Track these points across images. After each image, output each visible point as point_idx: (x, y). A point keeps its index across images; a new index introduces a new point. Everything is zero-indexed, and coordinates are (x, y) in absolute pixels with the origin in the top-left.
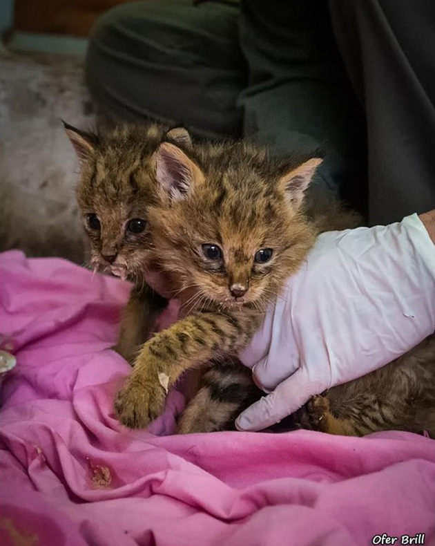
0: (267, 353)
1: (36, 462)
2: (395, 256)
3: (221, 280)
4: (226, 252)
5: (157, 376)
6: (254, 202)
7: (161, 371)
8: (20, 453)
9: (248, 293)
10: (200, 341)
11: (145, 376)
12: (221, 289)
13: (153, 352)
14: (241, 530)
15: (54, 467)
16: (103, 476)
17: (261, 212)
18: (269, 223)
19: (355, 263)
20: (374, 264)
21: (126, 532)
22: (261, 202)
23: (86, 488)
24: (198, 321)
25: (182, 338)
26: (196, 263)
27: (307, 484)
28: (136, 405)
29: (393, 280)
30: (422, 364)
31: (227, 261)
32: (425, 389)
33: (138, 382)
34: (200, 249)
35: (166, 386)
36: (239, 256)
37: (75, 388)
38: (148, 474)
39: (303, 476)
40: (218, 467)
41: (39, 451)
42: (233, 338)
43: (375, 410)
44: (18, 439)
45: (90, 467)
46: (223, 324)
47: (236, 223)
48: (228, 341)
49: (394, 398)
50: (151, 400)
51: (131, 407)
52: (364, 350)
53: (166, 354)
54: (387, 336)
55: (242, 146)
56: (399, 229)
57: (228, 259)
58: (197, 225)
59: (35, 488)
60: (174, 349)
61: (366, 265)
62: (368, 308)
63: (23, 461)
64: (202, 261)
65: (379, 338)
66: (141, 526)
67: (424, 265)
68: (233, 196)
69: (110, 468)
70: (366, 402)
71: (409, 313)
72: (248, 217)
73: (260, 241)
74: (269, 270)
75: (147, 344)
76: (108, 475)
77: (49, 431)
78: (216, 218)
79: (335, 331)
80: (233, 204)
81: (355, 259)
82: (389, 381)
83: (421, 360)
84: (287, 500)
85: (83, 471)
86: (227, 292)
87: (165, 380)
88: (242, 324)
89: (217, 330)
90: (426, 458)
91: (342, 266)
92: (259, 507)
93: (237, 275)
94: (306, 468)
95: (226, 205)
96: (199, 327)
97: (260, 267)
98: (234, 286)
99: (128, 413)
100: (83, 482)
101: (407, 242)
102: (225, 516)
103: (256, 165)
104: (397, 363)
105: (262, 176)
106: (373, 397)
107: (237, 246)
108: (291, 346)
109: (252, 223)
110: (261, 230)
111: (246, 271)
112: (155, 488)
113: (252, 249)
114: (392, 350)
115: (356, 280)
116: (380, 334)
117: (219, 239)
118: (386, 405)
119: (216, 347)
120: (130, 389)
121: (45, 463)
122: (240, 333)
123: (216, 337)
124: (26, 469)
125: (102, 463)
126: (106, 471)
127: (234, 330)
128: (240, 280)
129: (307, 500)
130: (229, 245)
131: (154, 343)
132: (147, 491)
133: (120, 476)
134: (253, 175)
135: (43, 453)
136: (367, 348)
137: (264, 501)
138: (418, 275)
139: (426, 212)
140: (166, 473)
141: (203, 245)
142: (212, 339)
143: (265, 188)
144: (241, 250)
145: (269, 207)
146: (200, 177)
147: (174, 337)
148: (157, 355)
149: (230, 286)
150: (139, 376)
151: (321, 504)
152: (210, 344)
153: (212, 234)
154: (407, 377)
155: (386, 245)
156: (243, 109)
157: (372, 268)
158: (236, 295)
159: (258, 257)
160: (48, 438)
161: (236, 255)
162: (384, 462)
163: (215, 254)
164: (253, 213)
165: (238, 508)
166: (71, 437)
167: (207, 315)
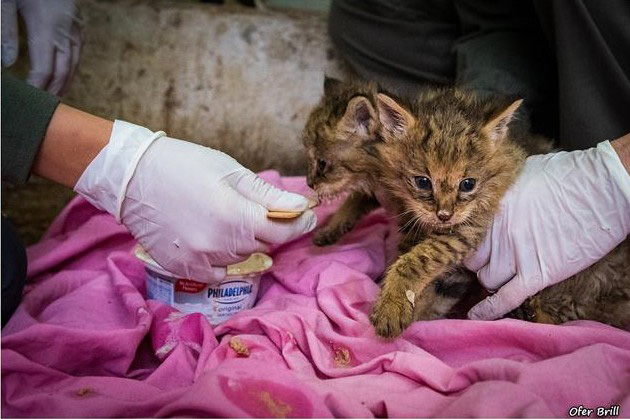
0: (488, 262)
1: (289, 345)
2: (593, 179)
3: (430, 207)
4: (434, 183)
5: (404, 293)
6: (456, 140)
7: (408, 288)
8: (275, 338)
9: (454, 217)
10: (437, 260)
11: (395, 293)
12: (431, 215)
13: (400, 274)
14: (457, 402)
15: (303, 349)
16: (344, 357)
17: (463, 148)
18: (470, 157)
19: (559, 186)
20: (576, 186)
21: (363, 403)
22: (463, 139)
23: (330, 366)
24: (435, 243)
25: (423, 260)
26: (411, 192)
27: (511, 363)
28: (389, 318)
29: (591, 200)
30: (612, 267)
31: (435, 190)
32: (614, 288)
33: (389, 299)
34: (413, 180)
35: (413, 301)
36: (445, 187)
37: (318, 289)
38: (380, 355)
39: (507, 357)
40: (436, 348)
41: (291, 336)
42: (463, 253)
43: (571, 310)
44: (274, 327)
45: (332, 348)
46: (455, 244)
47: (440, 158)
48: (460, 257)
49: (586, 299)
50: (402, 314)
51: (385, 320)
52: (569, 259)
53: (411, 274)
54: (588, 246)
55: (454, 92)
56: (594, 153)
57: (436, 189)
58: (410, 162)
59: (289, 367)
60: (417, 269)
61: (568, 187)
62: (572, 224)
63: (278, 344)
64: (415, 191)
65: (581, 249)
66: (374, 399)
67: (618, 187)
68: (437, 134)
69: (350, 350)
70: (565, 303)
71: (606, 226)
72: (450, 151)
73: (462, 173)
74: (473, 197)
75: (395, 266)
76: (347, 356)
77: (299, 320)
78: (423, 154)
79: (545, 244)
80: (438, 141)
81: (559, 181)
82: (583, 287)
83: (613, 264)
84: (495, 377)
85: (328, 353)
86: (435, 217)
87: (411, 296)
88: (470, 241)
89: (451, 249)
90: (609, 343)
91: (549, 187)
92: (472, 382)
93: (442, 202)
94: (510, 351)
95: (431, 143)
96: (435, 248)
97: (465, 195)
98: (440, 212)
99: (383, 326)
100: (327, 362)
101: (602, 166)
102: (444, 390)
103: (462, 108)
104: (593, 268)
105: (467, 118)
106: (569, 299)
107: (442, 178)
108: (508, 257)
109: (455, 158)
110: (463, 164)
111: (451, 199)
112: (387, 367)
113: (456, 181)
114: (592, 257)
115: (561, 201)
116: (582, 245)
117: (428, 173)
118: (581, 305)
119: (450, 262)
120: (383, 305)
121: (297, 346)
122: (469, 249)
123: (450, 255)
124: (280, 351)
125: (343, 346)
126: (346, 353)
127: (465, 247)
128: (445, 207)
129: (512, 377)
130: (436, 177)
131: (400, 266)
132: (379, 369)
133: (358, 357)
134: (459, 117)
135: (294, 338)
136: (572, 257)
137: (476, 377)
138: (612, 195)
139: (616, 139)
140: (395, 355)
141: (416, 177)
142: (447, 257)
143: (468, 128)
144: (445, 181)
145: (470, 143)
146: (411, 120)
147: (416, 259)
148: (404, 276)
149: (437, 212)
150: (389, 295)
151: (524, 380)
152: (445, 261)
153: (421, 168)
154: (599, 280)
155: (585, 169)
156: (456, 53)
157: (573, 189)
158: (444, 219)
159: (463, 185)
160: (299, 325)
161: (442, 186)
162: (575, 346)
163: (426, 184)
164: (456, 149)
165: (456, 383)
166: (317, 324)
167: (442, 238)
